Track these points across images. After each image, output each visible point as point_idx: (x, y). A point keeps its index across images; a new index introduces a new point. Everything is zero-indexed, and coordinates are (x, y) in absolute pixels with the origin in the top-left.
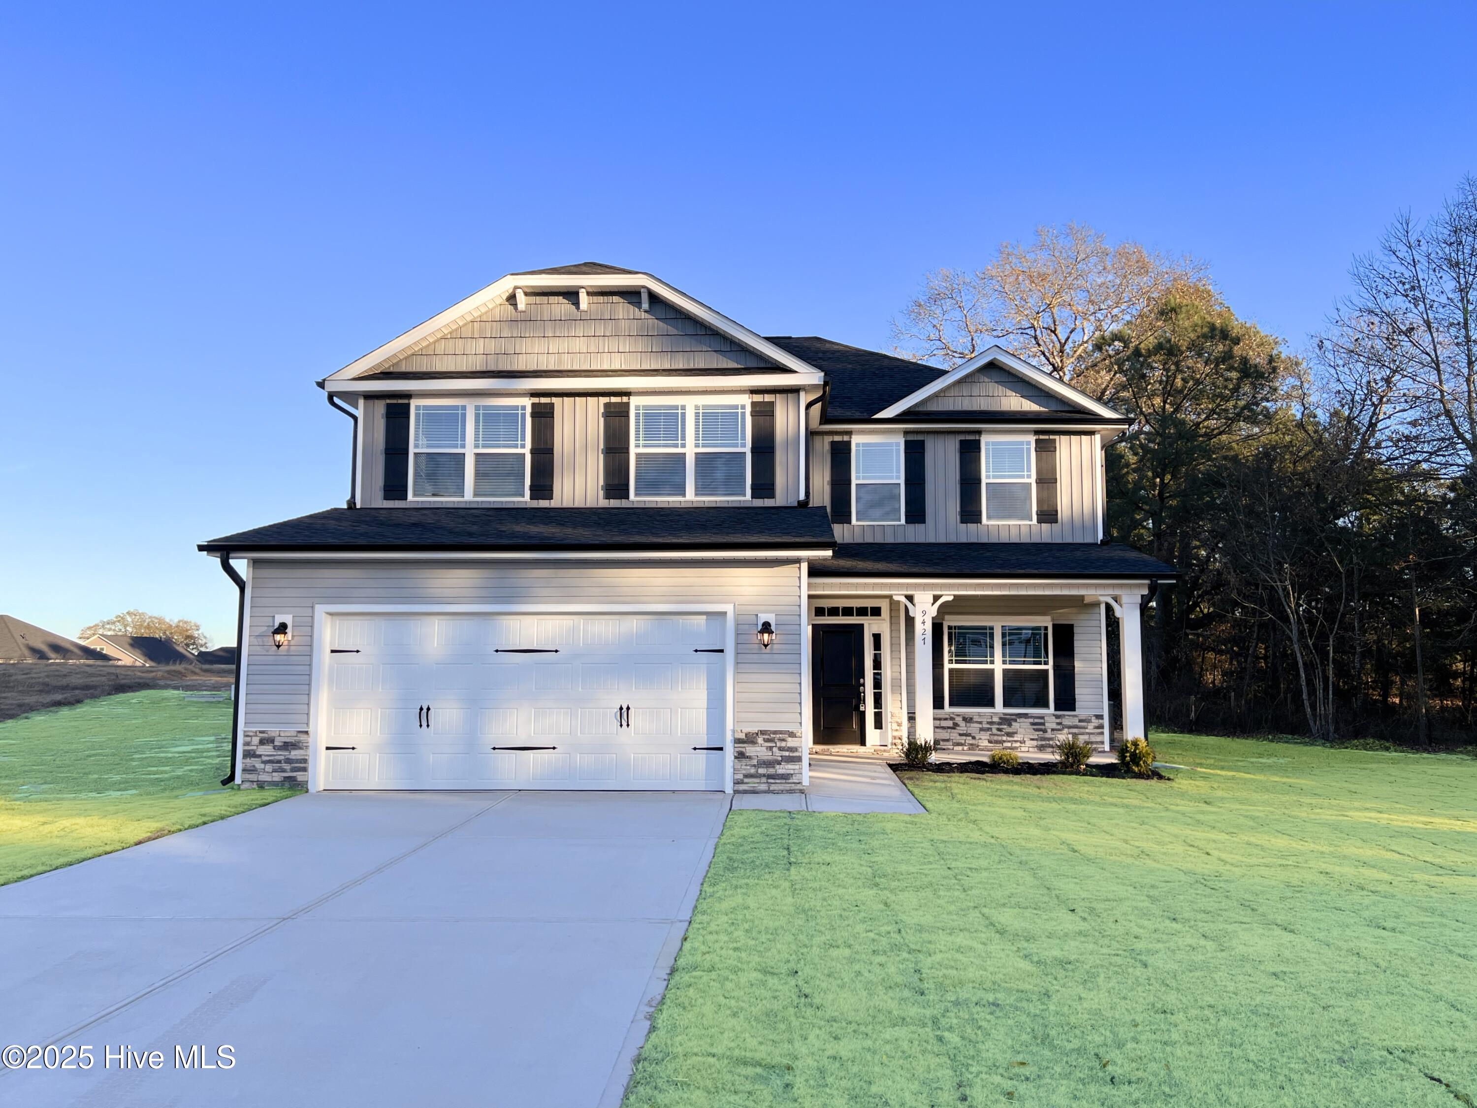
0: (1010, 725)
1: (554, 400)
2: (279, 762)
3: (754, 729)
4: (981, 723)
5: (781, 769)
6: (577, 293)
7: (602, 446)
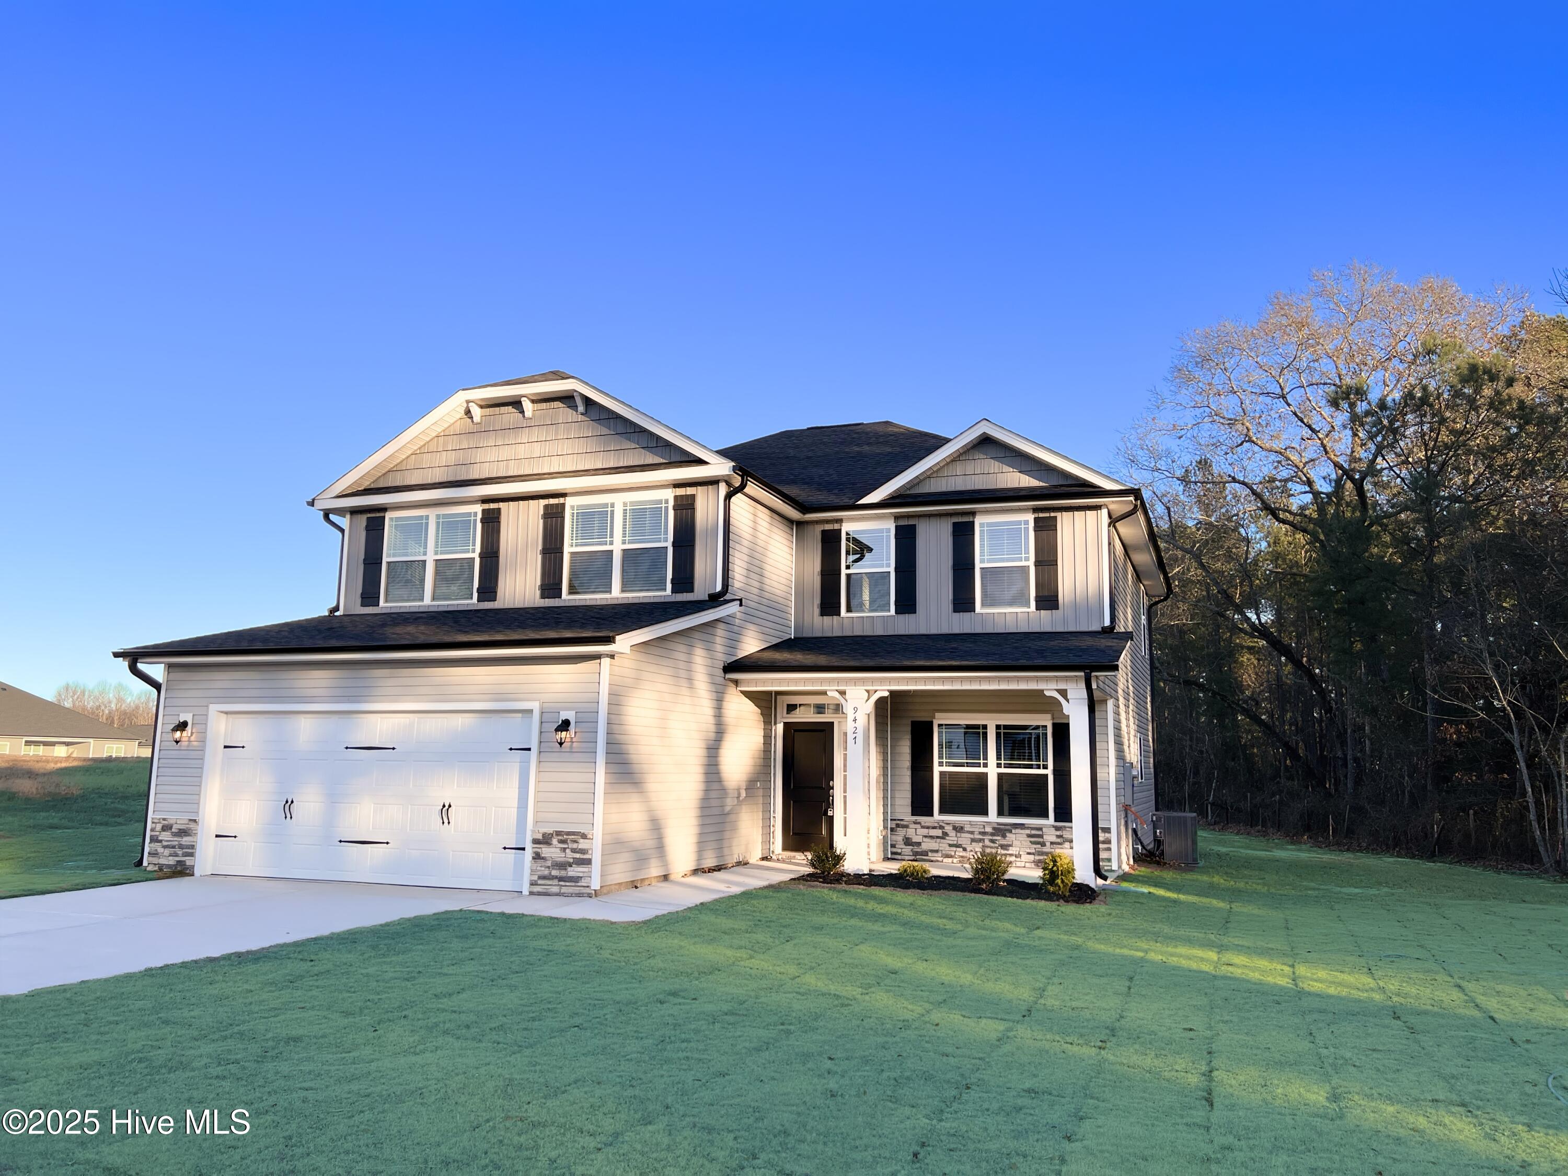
0: (1004, 836)
1: (502, 505)
2: (174, 847)
3: (550, 830)
4: (972, 833)
5: (573, 871)
6: (519, 403)
7: (540, 547)
